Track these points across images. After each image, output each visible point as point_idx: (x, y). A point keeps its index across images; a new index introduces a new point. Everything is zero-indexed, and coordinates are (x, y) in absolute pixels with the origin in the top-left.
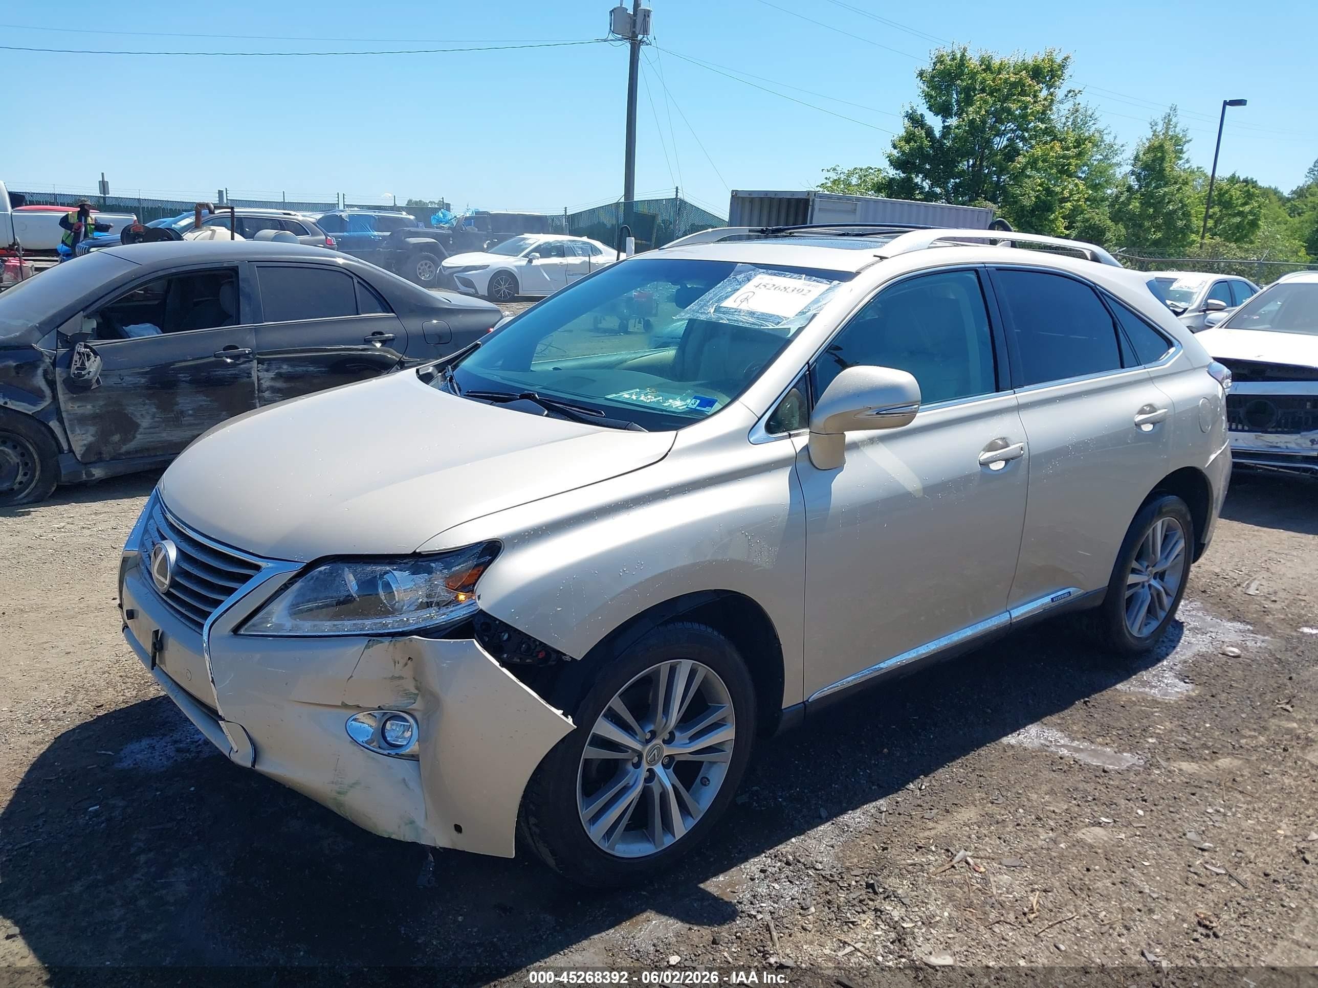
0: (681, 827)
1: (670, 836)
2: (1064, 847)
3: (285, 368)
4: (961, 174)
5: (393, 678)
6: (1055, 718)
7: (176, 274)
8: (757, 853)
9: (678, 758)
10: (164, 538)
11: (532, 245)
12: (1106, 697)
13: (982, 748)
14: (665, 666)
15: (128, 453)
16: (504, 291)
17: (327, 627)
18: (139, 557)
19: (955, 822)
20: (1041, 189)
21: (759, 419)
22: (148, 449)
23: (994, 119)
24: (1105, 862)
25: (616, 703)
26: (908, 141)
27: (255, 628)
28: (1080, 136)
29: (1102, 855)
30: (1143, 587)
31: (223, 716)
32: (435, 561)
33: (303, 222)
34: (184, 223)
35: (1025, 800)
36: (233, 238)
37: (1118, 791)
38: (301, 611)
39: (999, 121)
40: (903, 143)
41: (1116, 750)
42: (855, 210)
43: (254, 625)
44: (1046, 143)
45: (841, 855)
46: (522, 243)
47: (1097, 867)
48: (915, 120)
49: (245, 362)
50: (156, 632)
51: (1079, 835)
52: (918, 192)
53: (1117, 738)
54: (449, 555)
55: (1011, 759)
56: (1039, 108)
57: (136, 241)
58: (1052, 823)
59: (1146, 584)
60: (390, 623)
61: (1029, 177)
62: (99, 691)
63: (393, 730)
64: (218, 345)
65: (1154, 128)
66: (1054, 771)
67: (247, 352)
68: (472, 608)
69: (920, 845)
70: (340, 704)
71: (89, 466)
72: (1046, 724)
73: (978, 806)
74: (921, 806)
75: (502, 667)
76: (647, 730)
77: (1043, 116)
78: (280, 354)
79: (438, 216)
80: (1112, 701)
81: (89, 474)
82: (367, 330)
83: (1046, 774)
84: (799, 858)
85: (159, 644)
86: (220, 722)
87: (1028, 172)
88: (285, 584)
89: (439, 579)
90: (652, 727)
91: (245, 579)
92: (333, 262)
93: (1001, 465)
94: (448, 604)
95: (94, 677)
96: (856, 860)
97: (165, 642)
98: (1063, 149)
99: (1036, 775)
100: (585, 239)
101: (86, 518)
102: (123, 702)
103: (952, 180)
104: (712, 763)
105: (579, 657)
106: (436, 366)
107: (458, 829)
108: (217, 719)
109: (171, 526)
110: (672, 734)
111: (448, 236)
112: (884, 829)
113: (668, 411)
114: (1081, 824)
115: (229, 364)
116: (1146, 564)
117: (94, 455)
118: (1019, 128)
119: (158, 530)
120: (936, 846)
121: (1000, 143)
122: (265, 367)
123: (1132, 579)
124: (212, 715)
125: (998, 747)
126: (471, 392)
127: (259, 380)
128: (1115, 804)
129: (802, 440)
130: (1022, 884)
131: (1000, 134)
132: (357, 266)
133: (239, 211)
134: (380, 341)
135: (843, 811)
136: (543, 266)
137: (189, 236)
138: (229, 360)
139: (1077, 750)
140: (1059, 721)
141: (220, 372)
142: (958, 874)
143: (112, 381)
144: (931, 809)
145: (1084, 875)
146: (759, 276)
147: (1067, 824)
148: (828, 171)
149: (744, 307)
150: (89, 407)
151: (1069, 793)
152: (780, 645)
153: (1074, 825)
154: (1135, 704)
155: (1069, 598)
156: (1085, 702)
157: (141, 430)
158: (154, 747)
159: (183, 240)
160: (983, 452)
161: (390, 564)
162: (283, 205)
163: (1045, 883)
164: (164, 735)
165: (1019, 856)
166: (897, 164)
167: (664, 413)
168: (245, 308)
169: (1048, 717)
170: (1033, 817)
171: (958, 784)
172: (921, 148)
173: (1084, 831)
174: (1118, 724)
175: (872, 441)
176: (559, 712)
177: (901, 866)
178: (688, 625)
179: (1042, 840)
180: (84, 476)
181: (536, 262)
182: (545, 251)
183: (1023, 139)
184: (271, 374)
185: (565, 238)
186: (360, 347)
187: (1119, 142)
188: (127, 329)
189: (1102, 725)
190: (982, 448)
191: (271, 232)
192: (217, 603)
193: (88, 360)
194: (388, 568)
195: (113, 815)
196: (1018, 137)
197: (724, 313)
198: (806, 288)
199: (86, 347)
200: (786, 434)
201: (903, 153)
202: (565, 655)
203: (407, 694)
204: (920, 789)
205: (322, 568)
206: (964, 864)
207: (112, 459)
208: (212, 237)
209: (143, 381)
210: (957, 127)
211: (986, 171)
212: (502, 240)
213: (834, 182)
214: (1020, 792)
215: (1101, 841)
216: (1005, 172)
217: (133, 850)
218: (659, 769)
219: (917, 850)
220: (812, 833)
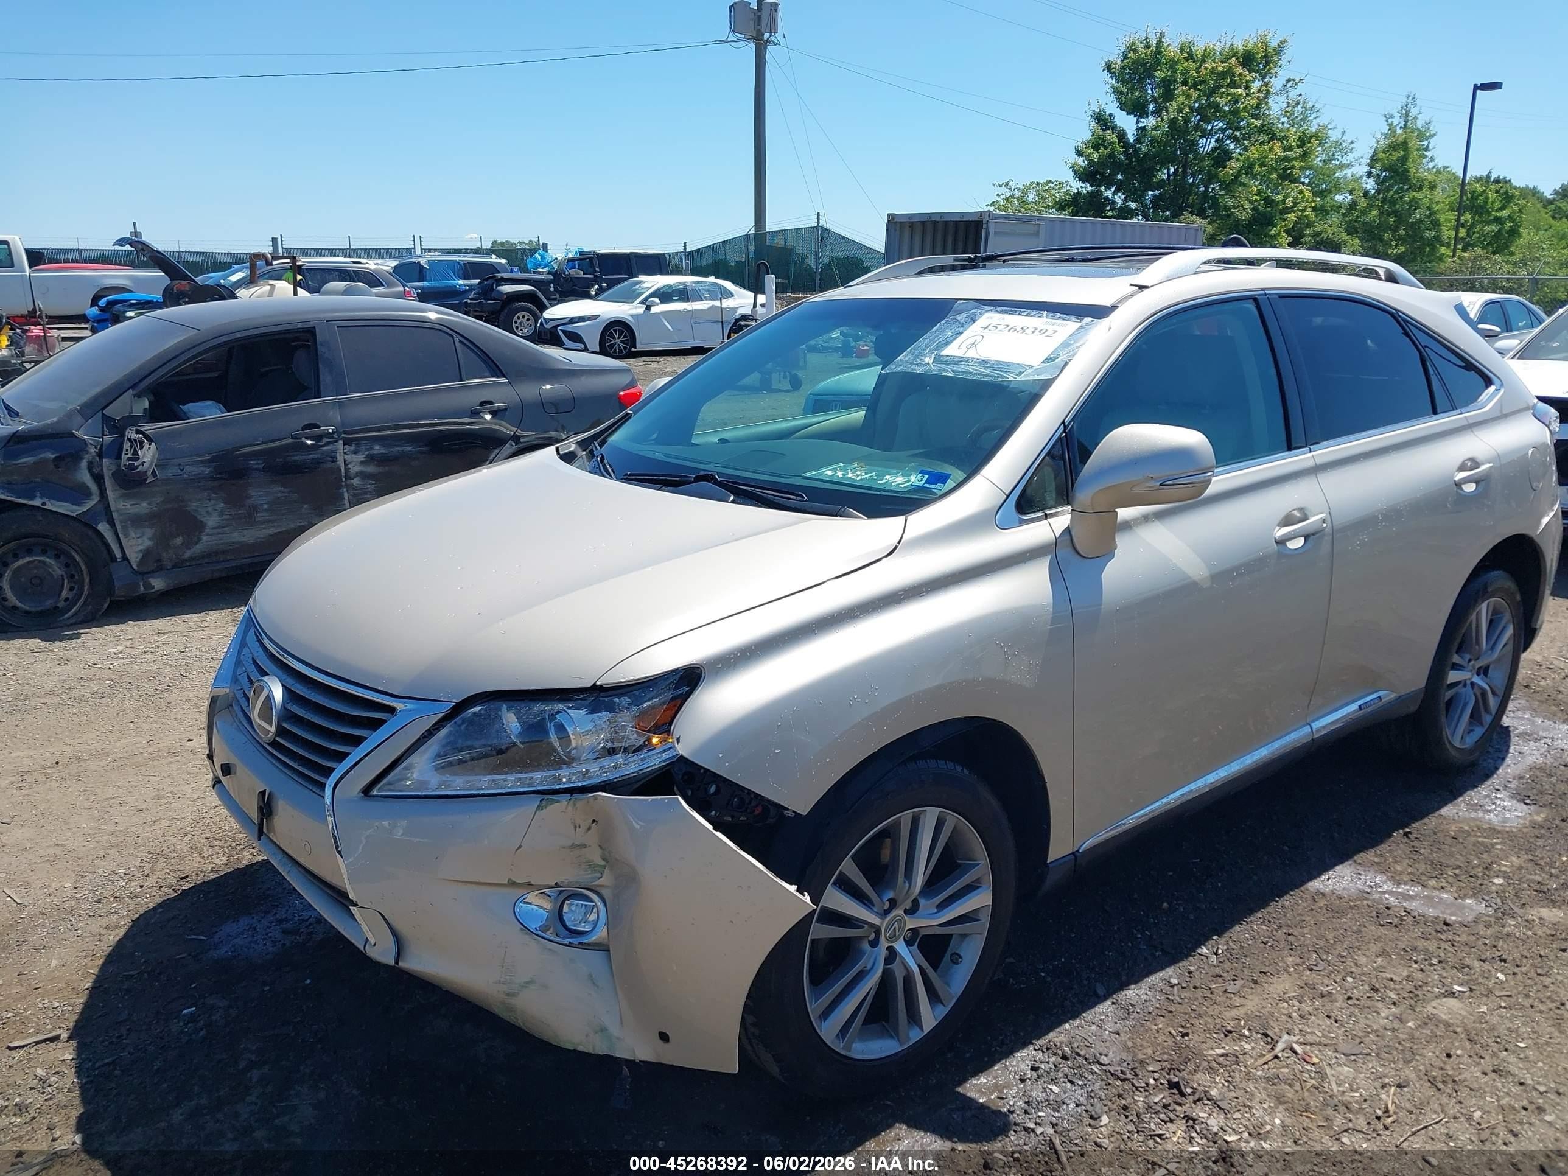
0: (930, 1018)
1: (918, 1030)
2: (1413, 1027)
3: (377, 449)
4: (1161, 184)
5: (574, 846)
6: (1370, 856)
7: (239, 339)
8: (1024, 1045)
9: (923, 932)
10: (264, 673)
11: (650, 288)
12: (1432, 826)
13: (1285, 898)
14: (906, 816)
15: (192, 559)
16: (619, 346)
17: (484, 783)
18: (231, 695)
19: (1267, 996)
20: (1258, 198)
21: (1008, 497)
22: (216, 553)
23: (1198, 117)
24: (1468, 1045)
25: (848, 867)
26: (1096, 148)
27: (391, 787)
28: (1304, 133)
29: (1463, 1036)
30: (1465, 685)
31: (354, 900)
32: (619, 696)
33: (375, 270)
34: (235, 278)
35: (1352, 964)
36: (295, 294)
37: (1467, 949)
38: (451, 764)
39: (1206, 119)
40: (1091, 151)
41: (1456, 895)
42: (1038, 232)
43: (389, 784)
44: (1262, 143)
45: (1130, 1044)
46: (637, 287)
47: (1459, 1052)
48: (1103, 120)
49: (327, 444)
50: (263, 793)
51: (1429, 1009)
52: (1108, 208)
53: (1455, 880)
54: (639, 686)
55: (1324, 911)
56: (1254, 102)
57: (181, 302)
58: (1392, 995)
59: (1468, 682)
60: (567, 777)
61: (1244, 185)
62: (181, 859)
63: (573, 912)
64: (295, 425)
65: (1390, 121)
66: (1382, 926)
67: (330, 431)
68: (669, 754)
69: (1229, 1028)
70: (506, 882)
71: (146, 575)
72: (1360, 864)
73: (1293, 974)
74: (1221, 976)
75: (717, 831)
76: (885, 899)
77: (1257, 112)
78: (369, 432)
79: (535, 259)
80: (1439, 831)
81: (148, 586)
82: (473, 399)
83: (1372, 930)
84: (1078, 1050)
85: (266, 808)
86: (351, 908)
87: (1244, 179)
88: (429, 730)
89: (626, 719)
90: (891, 895)
91: (376, 724)
92: (424, 317)
93: (1299, 542)
94: (638, 750)
95: (174, 840)
96: (1150, 1051)
97: (273, 805)
98: (1285, 149)
99: (1361, 931)
100: (712, 279)
101: (147, 640)
102: (212, 871)
103: (1150, 193)
104: (964, 936)
105: (804, 812)
106: (580, 444)
107: (664, 1037)
108: (347, 903)
109: (272, 656)
110: (915, 904)
111: (548, 282)
112: (1179, 1008)
113: (887, 491)
114: (1429, 995)
115: (308, 446)
116: (1468, 657)
117: (152, 562)
118: (1230, 126)
119: (255, 662)
120: (1249, 1030)
121: (1206, 145)
122: (352, 448)
123: (1453, 676)
124: (340, 898)
125: (1305, 896)
126: (630, 475)
127: (346, 465)
128: (1468, 966)
129: (1061, 520)
130: (1368, 1078)
131: (1207, 135)
132: (457, 322)
133: (303, 260)
134: (490, 413)
135: (1124, 986)
136: (663, 313)
137: (243, 293)
138: (309, 442)
139: (1407, 897)
140: (1376, 860)
141: (299, 457)
142: (1283, 1067)
143: (171, 472)
144: (1234, 980)
145: (1445, 1063)
146: (987, 315)
147: (1411, 995)
148: (1000, 186)
149: (972, 354)
150: (145, 504)
151: (1408, 953)
152: (1044, 783)
153: (1421, 997)
154: (1469, 835)
155: (1381, 704)
156: (1406, 834)
157: (207, 530)
158: (255, 929)
159: (236, 298)
160: (1278, 528)
161: (562, 700)
162: (350, 252)
163: (1397, 1075)
164: (267, 912)
165: (1358, 1040)
166: (1083, 175)
167: (883, 493)
168: (326, 378)
169: (1362, 854)
170: (1367, 988)
171: (1263, 945)
172: (1112, 155)
173: (1434, 1004)
174: (1451, 862)
175: (1146, 519)
176: (793, 888)
177: (1210, 1058)
178: (932, 763)
179: (1384, 1018)
180: (142, 589)
181: (655, 310)
182: (665, 295)
183: (1235, 139)
184: (361, 457)
185: (689, 279)
186: (467, 420)
187: (1348, 138)
188: (185, 408)
189: (1432, 863)
190: (1277, 522)
191: (341, 285)
192: (341, 756)
193: (142, 448)
194: (561, 706)
195: (214, 1018)
196: (1228, 137)
197: (946, 363)
198: (1050, 328)
199: (138, 432)
200: (1041, 514)
201: (1091, 162)
202: (787, 809)
203: (592, 867)
204: (1216, 954)
205: (477, 709)
206: (1290, 1053)
207: (174, 567)
208: (271, 293)
209: (207, 470)
210: (1155, 129)
211: (1191, 180)
212: (612, 284)
213: (1007, 199)
214: (1344, 954)
215: (1458, 1016)
216: (1215, 180)
217: (242, 1065)
218: (900, 947)
219: (1226, 1036)
220: (1088, 1015)
